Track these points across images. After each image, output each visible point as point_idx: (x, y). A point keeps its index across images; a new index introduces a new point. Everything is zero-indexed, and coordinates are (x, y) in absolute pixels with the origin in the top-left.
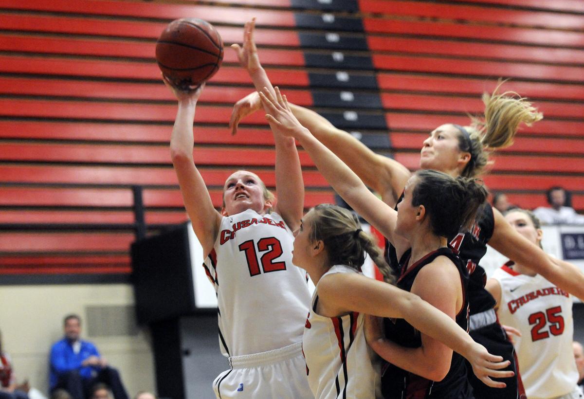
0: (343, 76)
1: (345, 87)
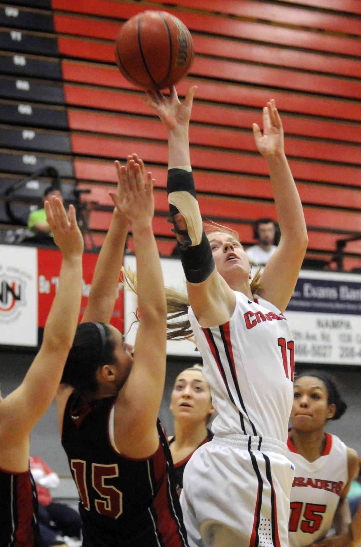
0: (20, 60)
1: (21, 74)
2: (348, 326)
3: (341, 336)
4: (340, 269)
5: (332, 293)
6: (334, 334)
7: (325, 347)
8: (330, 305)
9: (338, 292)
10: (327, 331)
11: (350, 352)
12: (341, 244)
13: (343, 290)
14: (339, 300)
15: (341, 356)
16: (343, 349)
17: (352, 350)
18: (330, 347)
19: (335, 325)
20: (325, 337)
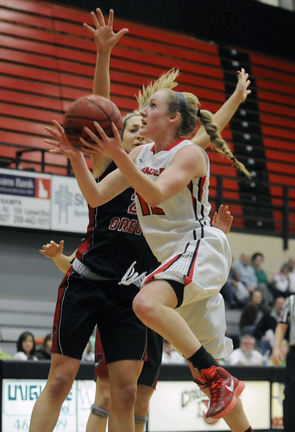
2: (20, 203)
3: (16, 210)
4: (17, 169)
5: (11, 182)
6: (11, 208)
7: (5, 216)
8: (9, 190)
9: (15, 182)
10: (7, 205)
11: (21, 219)
12: (19, 154)
13: (18, 181)
14: (15, 187)
15: (15, 221)
16: (16, 217)
17: (22, 218)
18: (8, 216)
19: (12, 202)
20: (5, 209)
